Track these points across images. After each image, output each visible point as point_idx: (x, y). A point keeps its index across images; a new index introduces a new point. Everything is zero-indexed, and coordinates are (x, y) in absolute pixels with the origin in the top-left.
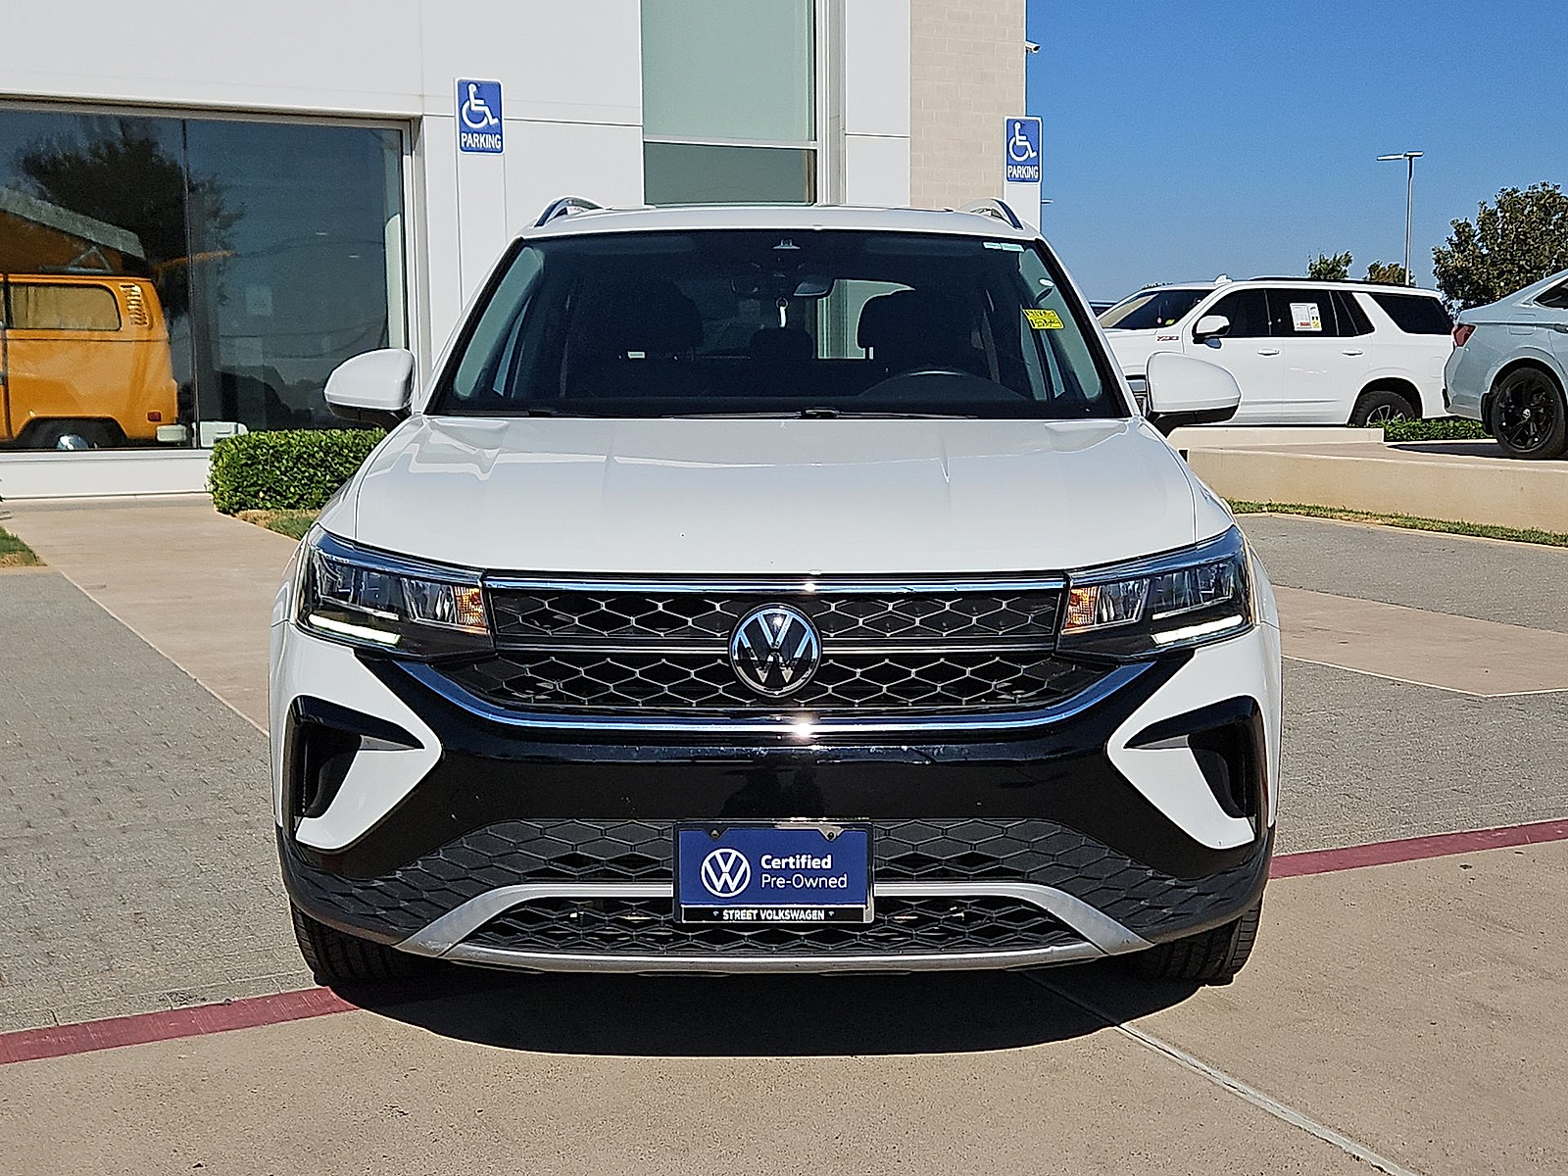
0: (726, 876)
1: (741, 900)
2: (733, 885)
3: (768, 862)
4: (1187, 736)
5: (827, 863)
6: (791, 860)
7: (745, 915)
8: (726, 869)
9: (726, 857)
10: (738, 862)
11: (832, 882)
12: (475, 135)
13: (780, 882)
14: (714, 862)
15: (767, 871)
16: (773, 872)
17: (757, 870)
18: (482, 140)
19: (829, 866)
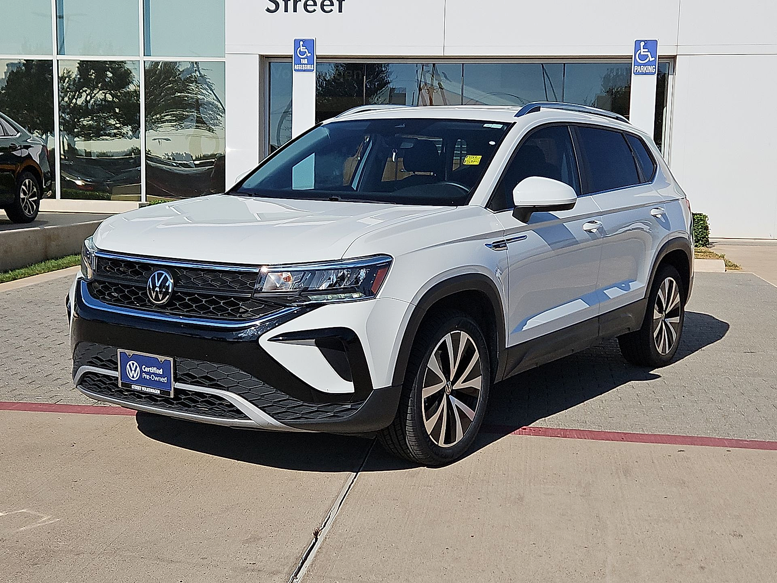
0: (133, 372)
1: (137, 382)
2: (135, 376)
3: (144, 368)
4: (314, 340)
5: (161, 372)
6: (151, 369)
7: (138, 388)
8: (133, 369)
9: (133, 364)
10: (136, 367)
11: (162, 380)
12: (642, 67)
13: (148, 377)
14: (130, 365)
15: (145, 372)
16: (146, 373)
17: (142, 371)
18: (645, 69)
19: (161, 373)
